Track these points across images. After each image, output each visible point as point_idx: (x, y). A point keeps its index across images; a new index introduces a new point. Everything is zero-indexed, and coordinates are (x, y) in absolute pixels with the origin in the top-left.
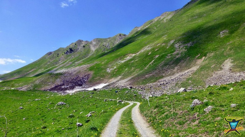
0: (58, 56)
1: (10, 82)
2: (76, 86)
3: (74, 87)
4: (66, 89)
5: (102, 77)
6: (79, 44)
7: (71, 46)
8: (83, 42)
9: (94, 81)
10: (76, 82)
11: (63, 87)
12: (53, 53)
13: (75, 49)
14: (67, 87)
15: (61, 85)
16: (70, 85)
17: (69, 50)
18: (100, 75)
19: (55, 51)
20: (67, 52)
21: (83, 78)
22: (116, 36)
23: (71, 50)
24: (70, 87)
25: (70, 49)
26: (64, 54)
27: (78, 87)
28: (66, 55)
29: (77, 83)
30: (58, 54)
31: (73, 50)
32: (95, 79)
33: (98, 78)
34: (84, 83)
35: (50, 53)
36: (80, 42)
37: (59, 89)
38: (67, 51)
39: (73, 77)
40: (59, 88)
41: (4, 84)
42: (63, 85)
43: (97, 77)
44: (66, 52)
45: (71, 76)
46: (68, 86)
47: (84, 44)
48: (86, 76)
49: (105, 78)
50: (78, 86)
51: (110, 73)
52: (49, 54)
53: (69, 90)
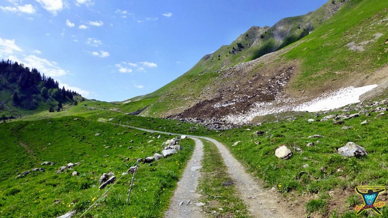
0: (219, 59)
1: (136, 104)
2: (256, 101)
3: (249, 105)
4: (226, 111)
5: (339, 69)
6: (254, 34)
7: (240, 40)
8: (260, 30)
9: (312, 82)
10: (253, 90)
11: (217, 106)
12: (212, 56)
13: (247, 45)
14: (230, 106)
15: (212, 102)
16: (238, 99)
17: (236, 47)
18: (328, 64)
19: (214, 53)
20: (233, 51)
21: (273, 79)
22: (325, 6)
23: (240, 46)
24: (237, 104)
25: (238, 44)
26: (228, 54)
27: (263, 104)
28: (232, 55)
29: (259, 92)
30: (219, 56)
31: (242, 46)
32: (314, 76)
33: (323, 72)
34: (280, 91)
35: (207, 57)
36: (254, 30)
37: (205, 112)
38: (233, 48)
39: (246, 79)
40: (205, 108)
41: (127, 107)
42: (219, 99)
43: (318, 70)
44: (231, 50)
45: (239, 77)
46: (231, 101)
47: (261, 33)
48: (281, 71)
49: (352, 70)
50: (261, 101)
51: (365, 54)
52: (207, 59)
53: (233, 112)
